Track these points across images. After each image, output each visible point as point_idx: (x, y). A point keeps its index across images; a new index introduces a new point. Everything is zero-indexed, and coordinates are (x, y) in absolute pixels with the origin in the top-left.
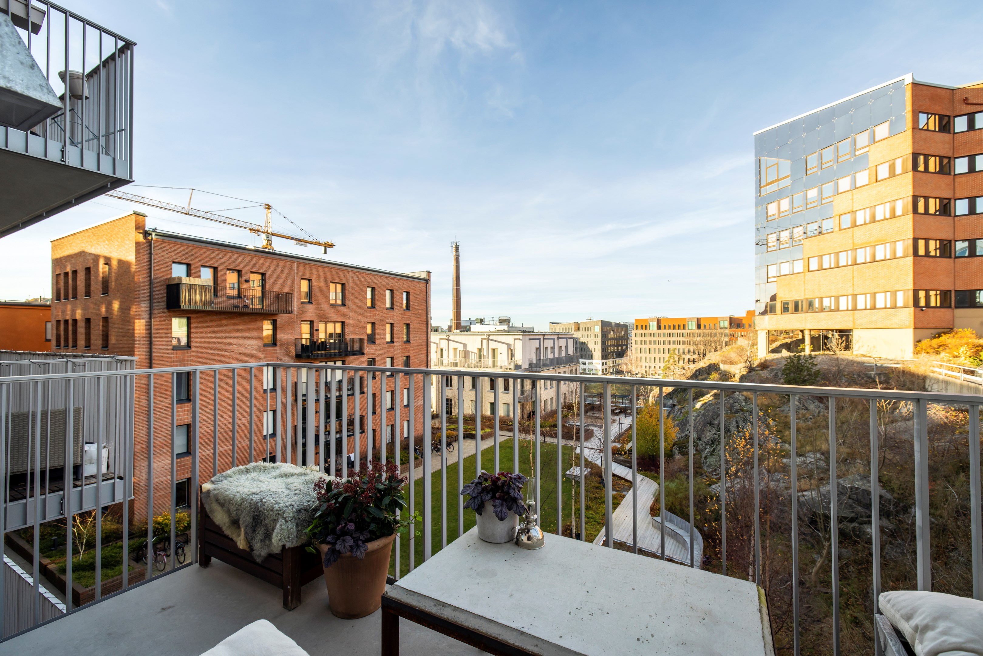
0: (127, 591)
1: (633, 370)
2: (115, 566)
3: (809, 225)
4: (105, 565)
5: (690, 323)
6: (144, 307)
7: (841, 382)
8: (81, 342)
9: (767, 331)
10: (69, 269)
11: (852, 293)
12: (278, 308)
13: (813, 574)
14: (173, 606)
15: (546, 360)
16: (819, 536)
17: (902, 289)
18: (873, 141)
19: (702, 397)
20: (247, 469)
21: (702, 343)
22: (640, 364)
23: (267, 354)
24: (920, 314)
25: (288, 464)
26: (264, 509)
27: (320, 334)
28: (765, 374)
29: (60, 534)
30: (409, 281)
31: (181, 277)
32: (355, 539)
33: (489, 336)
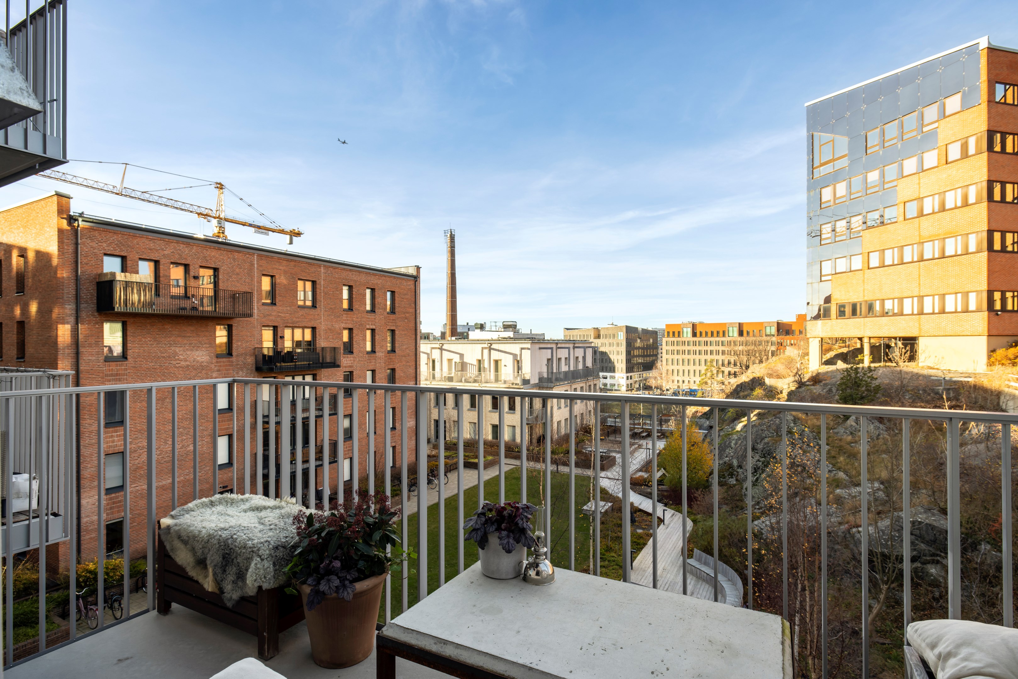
0: (75, 641)
1: (664, 385)
3: (869, 214)
5: (731, 329)
6: (70, 308)
7: (905, 398)
9: (820, 339)
11: (918, 295)
12: (234, 311)
14: (135, 655)
15: (560, 373)
16: (876, 578)
17: (974, 290)
18: (943, 115)
19: (744, 417)
20: (212, 502)
21: (745, 352)
22: (672, 378)
23: (220, 366)
24: (995, 319)
25: (260, 496)
26: (235, 546)
27: (285, 342)
28: (817, 389)
30: (394, 277)
31: (115, 273)
32: (342, 579)
33: (491, 345)
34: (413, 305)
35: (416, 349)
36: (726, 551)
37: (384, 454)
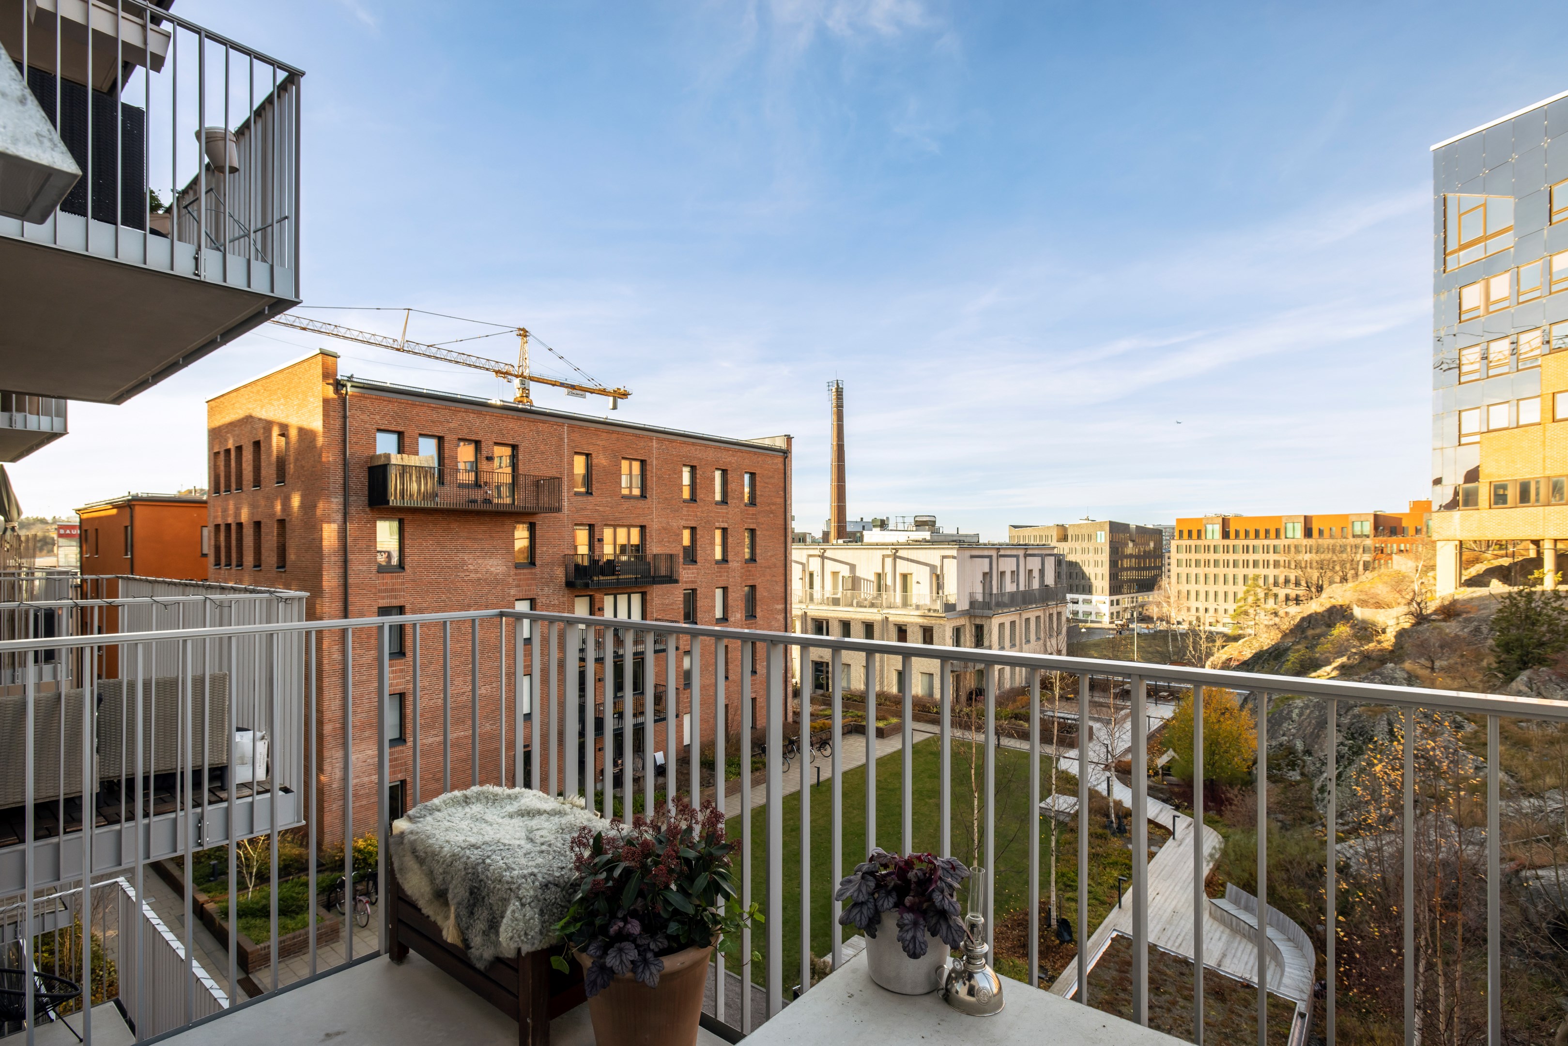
1: (1173, 615)
2: (297, 914)
3: (1554, 327)
4: (283, 912)
5: (1290, 526)
6: (336, 502)
8: (249, 559)
9: (1457, 543)
10: (231, 445)
12: (538, 504)
13: (1557, 1037)
14: (344, 1032)
15: (1003, 594)
19: (1315, 671)
20: (466, 797)
21: (1315, 564)
22: (1186, 604)
23: (520, 580)
25: (534, 792)
26: (487, 876)
27: (605, 546)
28: (1452, 628)
29: (222, 857)
30: (755, 453)
31: (389, 454)
32: (641, 949)
33: (897, 551)
34: (782, 493)
35: (786, 557)
36: (1283, 890)
37: (740, 708)
